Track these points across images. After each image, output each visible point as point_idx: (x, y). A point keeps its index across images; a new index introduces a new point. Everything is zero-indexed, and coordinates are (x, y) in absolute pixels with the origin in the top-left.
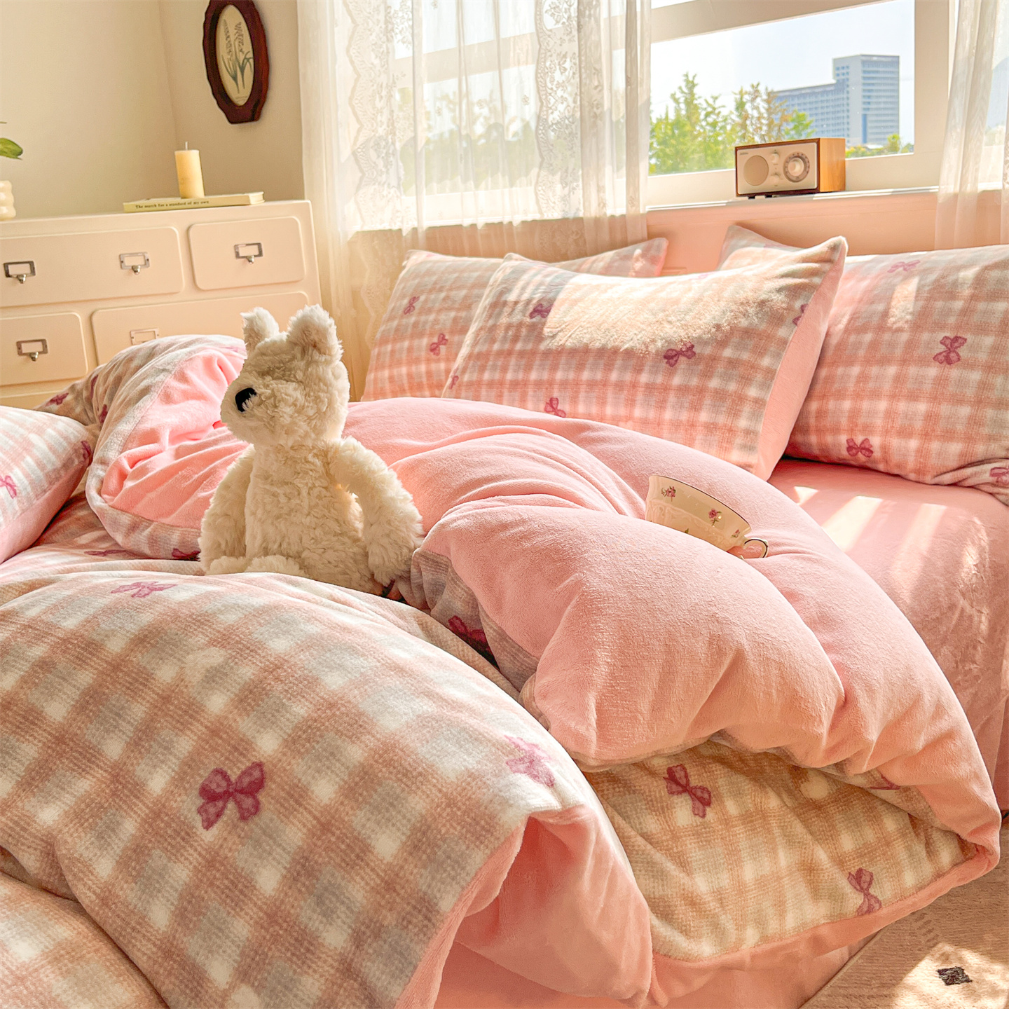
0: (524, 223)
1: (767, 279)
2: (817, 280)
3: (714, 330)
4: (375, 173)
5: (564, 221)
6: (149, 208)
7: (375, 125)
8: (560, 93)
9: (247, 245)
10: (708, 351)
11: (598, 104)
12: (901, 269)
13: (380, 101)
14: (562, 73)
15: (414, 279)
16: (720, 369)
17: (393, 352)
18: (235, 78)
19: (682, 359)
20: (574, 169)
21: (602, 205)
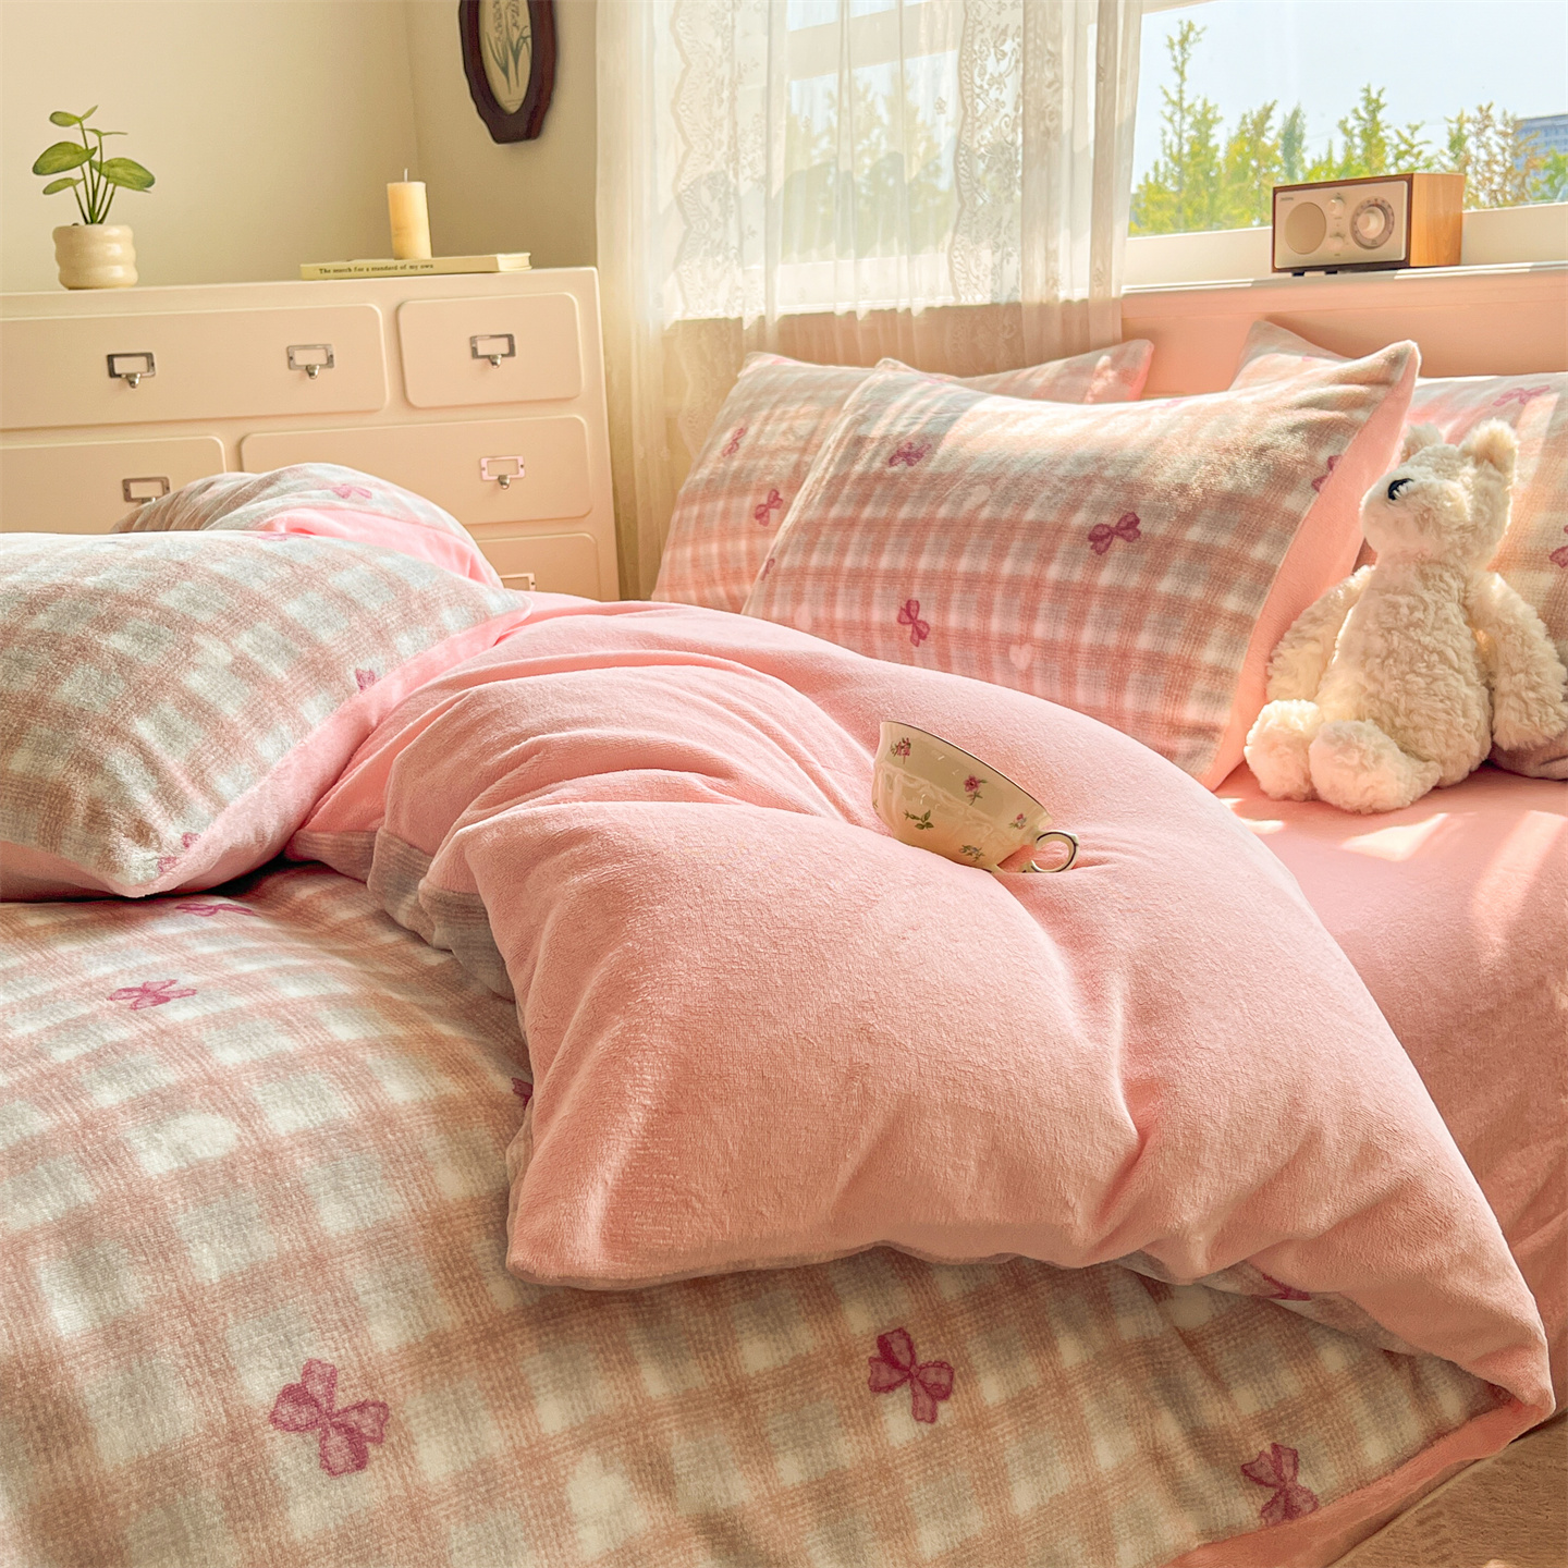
0: (929, 310)
1: (1274, 410)
2: (1361, 415)
3: (1175, 494)
4: (707, 226)
5: (992, 308)
6: (340, 273)
7: (710, 146)
8: (993, 94)
9: (493, 337)
10: (1161, 529)
11: (1051, 113)
12: (1516, 400)
13: (720, 106)
14: (998, 61)
15: (744, 400)
16: (1179, 560)
17: (700, 517)
18: (505, 70)
19: (1118, 542)
20: (1011, 222)
21: (1051, 282)
